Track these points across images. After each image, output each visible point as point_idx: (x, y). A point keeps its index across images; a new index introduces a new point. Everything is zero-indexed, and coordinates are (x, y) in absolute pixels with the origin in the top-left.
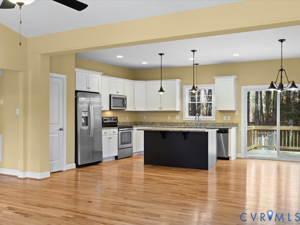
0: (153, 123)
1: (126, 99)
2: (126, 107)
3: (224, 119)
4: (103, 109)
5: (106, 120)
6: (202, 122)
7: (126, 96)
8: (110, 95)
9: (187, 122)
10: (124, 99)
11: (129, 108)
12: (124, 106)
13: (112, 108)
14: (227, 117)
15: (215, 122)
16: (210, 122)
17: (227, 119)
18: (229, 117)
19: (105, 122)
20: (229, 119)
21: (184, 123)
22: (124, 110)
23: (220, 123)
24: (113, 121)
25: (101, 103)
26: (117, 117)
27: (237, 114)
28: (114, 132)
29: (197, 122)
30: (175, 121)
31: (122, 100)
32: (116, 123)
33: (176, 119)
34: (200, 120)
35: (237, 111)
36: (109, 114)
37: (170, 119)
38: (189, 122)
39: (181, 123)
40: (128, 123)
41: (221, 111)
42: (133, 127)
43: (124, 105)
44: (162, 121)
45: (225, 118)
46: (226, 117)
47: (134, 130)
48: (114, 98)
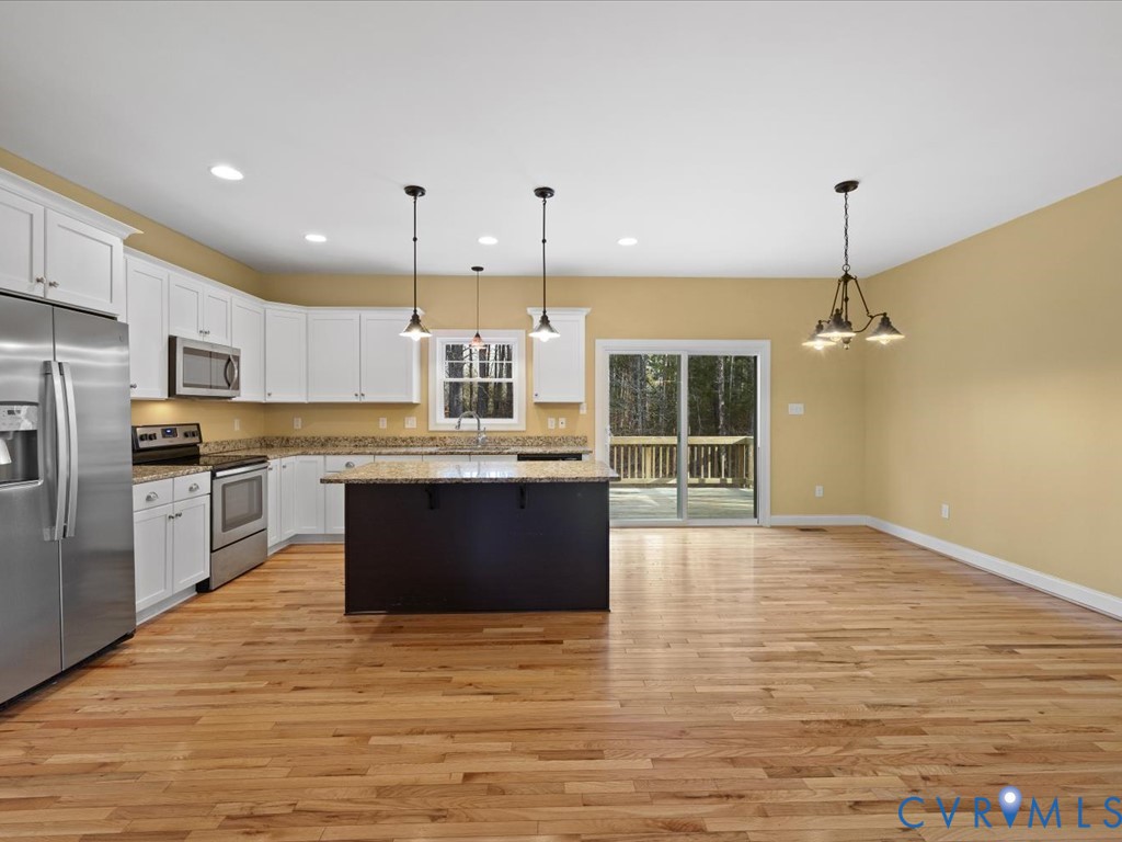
0: (328, 439)
1: (237, 359)
2: (237, 387)
3: (550, 427)
4: (135, 394)
5: (152, 437)
6: (489, 435)
7: (239, 351)
8: (172, 341)
9: (442, 435)
10: (229, 360)
11: (248, 393)
12: (229, 385)
13: (181, 390)
14: (557, 420)
15: (525, 435)
16: (512, 435)
17: (557, 424)
18: (562, 420)
19: (143, 444)
20: (562, 426)
21: (432, 439)
22: (230, 398)
23: (539, 438)
24: (179, 440)
25: (125, 372)
26: (198, 425)
27: (583, 411)
28: (191, 489)
29: (475, 435)
30: (404, 435)
31: (225, 362)
32: (195, 445)
33: (407, 426)
34: (482, 428)
35: (584, 406)
36: (165, 414)
37: (385, 427)
38: (447, 435)
39: (423, 439)
40: (240, 441)
41: (540, 405)
42: (269, 456)
43: (232, 383)
44: (360, 435)
45: (551, 424)
46: (553, 419)
47: (271, 469)
48: (187, 351)
